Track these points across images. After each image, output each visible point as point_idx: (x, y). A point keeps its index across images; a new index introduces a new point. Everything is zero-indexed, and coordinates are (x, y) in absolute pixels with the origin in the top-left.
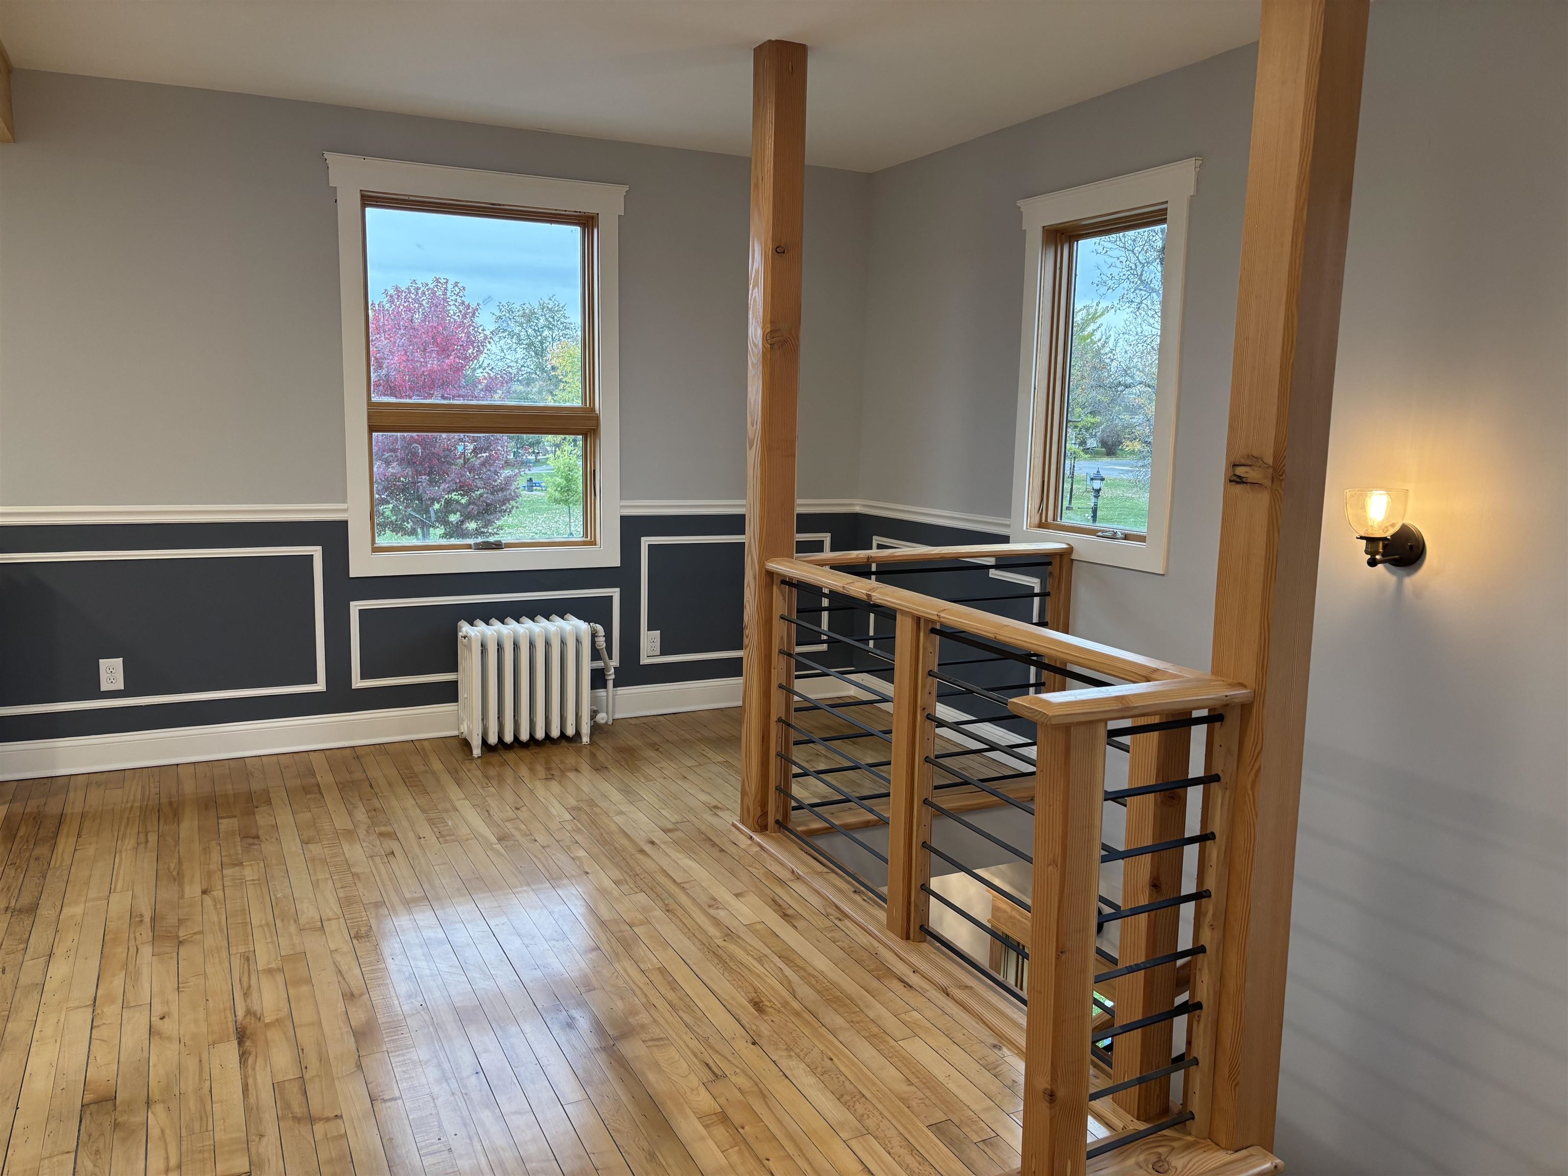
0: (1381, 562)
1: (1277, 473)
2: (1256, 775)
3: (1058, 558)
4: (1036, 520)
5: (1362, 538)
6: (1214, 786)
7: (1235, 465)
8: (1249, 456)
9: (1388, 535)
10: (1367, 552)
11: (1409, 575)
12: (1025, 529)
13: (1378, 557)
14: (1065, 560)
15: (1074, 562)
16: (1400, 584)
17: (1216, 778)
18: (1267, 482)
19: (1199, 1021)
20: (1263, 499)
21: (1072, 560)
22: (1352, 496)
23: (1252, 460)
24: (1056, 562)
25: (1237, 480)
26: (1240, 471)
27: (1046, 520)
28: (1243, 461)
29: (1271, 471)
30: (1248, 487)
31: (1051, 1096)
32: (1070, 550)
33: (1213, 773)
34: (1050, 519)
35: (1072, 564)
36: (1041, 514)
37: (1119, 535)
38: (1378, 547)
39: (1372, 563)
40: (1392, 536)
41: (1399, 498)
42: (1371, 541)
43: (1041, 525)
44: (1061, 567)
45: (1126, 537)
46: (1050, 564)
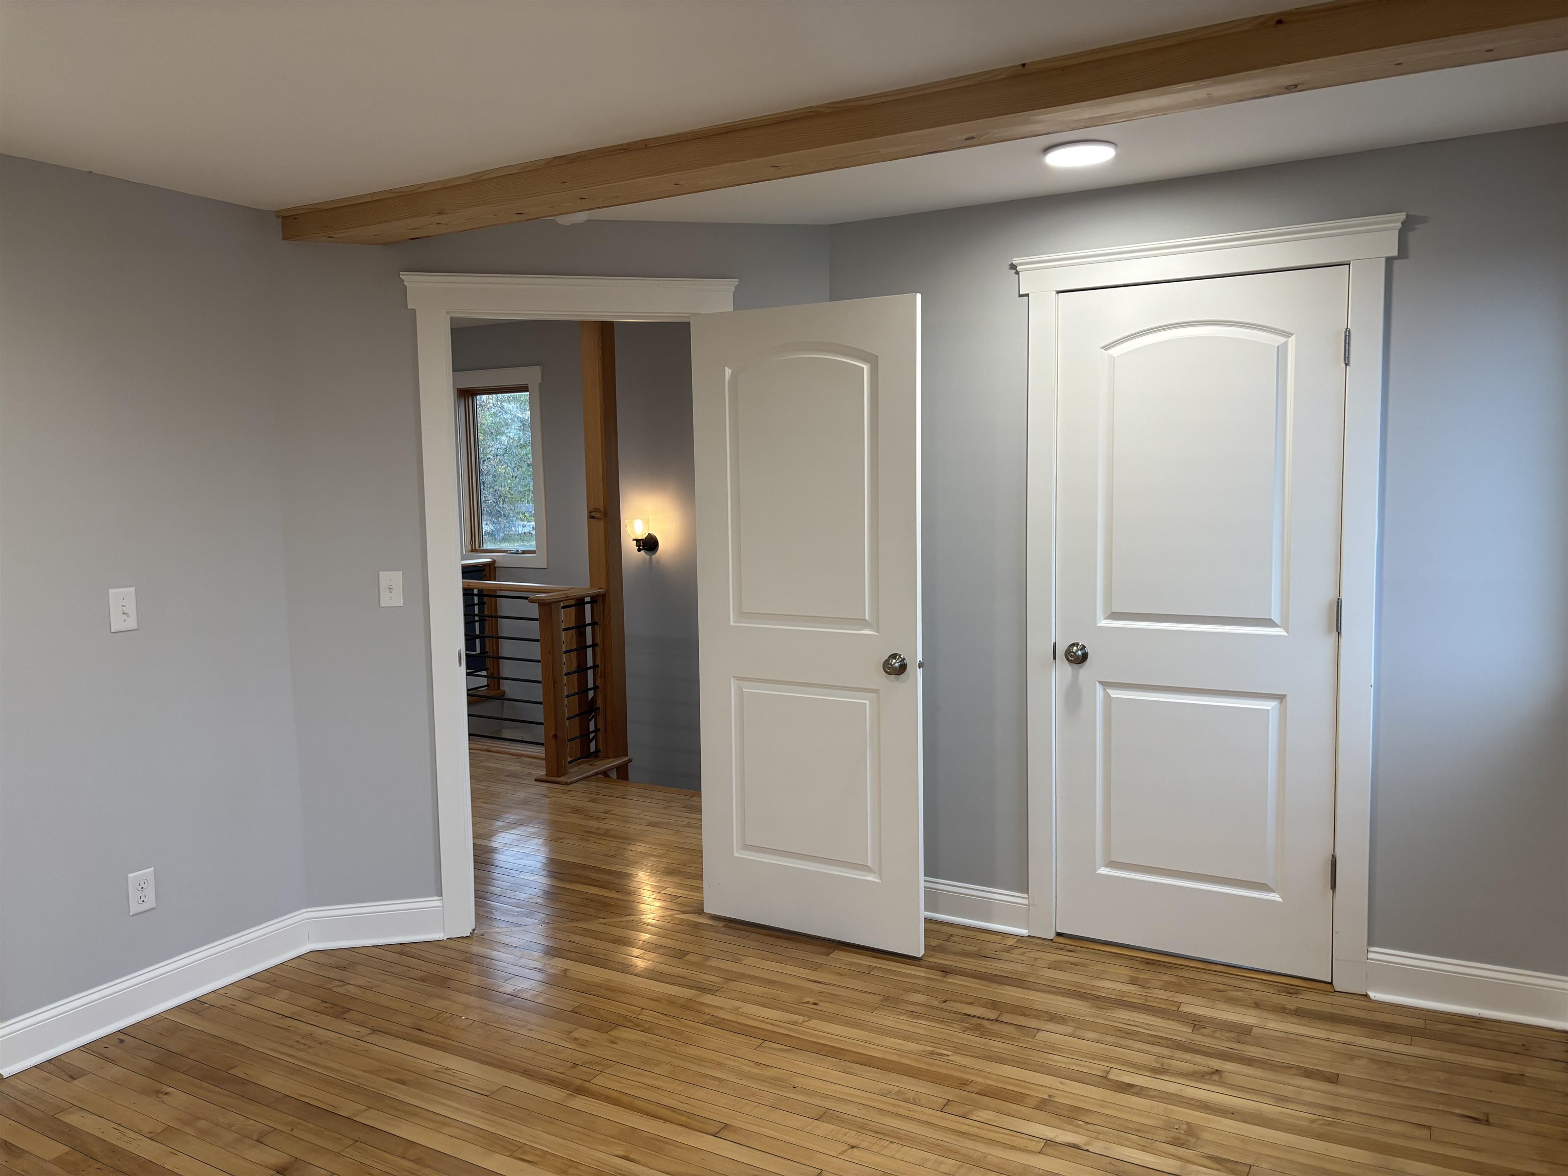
0: (642, 550)
1: (605, 514)
2: (610, 619)
3: (488, 566)
4: (470, 548)
5: (634, 540)
6: (596, 626)
7: (591, 512)
8: (595, 509)
9: (643, 538)
10: (637, 546)
11: (654, 554)
12: (464, 553)
13: (641, 547)
14: (492, 567)
15: (497, 568)
16: (651, 558)
17: (596, 623)
18: (602, 517)
19: (599, 714)
20: (602, 523)
21: (495, 567)
22: (628, 523)
23: (596, 510)
24: (487, 568)
25: (592, 517)
26: (592, 514)
27: (475, 548)
28: (593, 511)
29: (603, 513)
30: (596, 519)
31: (555, 736)
32: (494, 562)
33: (595, 621)
34: (477, 548)
35: (495, 570)
36: (472, 545)
37: (520, 551)
38: (640, 543)
39: (639, 550)
40: (645, 538)
41: (647, 522)
42: (638, 541)
43: (472, 551)
44: (490, 571)
45: (524, 552)
46: (484, 570)
